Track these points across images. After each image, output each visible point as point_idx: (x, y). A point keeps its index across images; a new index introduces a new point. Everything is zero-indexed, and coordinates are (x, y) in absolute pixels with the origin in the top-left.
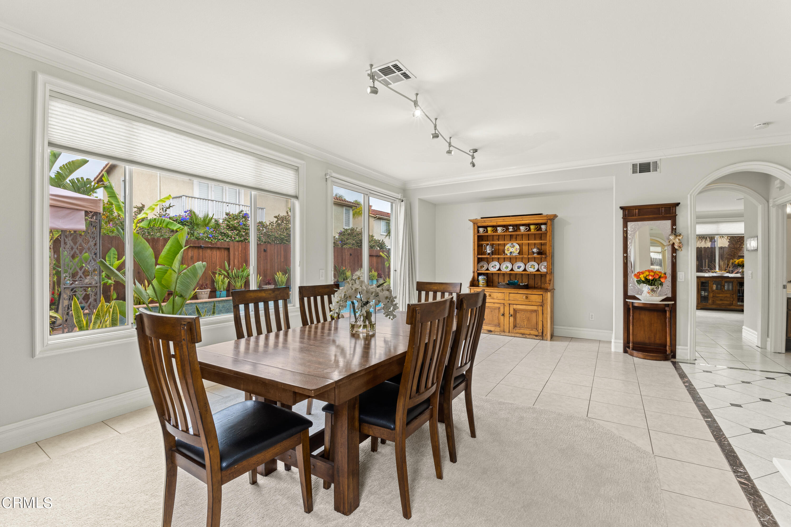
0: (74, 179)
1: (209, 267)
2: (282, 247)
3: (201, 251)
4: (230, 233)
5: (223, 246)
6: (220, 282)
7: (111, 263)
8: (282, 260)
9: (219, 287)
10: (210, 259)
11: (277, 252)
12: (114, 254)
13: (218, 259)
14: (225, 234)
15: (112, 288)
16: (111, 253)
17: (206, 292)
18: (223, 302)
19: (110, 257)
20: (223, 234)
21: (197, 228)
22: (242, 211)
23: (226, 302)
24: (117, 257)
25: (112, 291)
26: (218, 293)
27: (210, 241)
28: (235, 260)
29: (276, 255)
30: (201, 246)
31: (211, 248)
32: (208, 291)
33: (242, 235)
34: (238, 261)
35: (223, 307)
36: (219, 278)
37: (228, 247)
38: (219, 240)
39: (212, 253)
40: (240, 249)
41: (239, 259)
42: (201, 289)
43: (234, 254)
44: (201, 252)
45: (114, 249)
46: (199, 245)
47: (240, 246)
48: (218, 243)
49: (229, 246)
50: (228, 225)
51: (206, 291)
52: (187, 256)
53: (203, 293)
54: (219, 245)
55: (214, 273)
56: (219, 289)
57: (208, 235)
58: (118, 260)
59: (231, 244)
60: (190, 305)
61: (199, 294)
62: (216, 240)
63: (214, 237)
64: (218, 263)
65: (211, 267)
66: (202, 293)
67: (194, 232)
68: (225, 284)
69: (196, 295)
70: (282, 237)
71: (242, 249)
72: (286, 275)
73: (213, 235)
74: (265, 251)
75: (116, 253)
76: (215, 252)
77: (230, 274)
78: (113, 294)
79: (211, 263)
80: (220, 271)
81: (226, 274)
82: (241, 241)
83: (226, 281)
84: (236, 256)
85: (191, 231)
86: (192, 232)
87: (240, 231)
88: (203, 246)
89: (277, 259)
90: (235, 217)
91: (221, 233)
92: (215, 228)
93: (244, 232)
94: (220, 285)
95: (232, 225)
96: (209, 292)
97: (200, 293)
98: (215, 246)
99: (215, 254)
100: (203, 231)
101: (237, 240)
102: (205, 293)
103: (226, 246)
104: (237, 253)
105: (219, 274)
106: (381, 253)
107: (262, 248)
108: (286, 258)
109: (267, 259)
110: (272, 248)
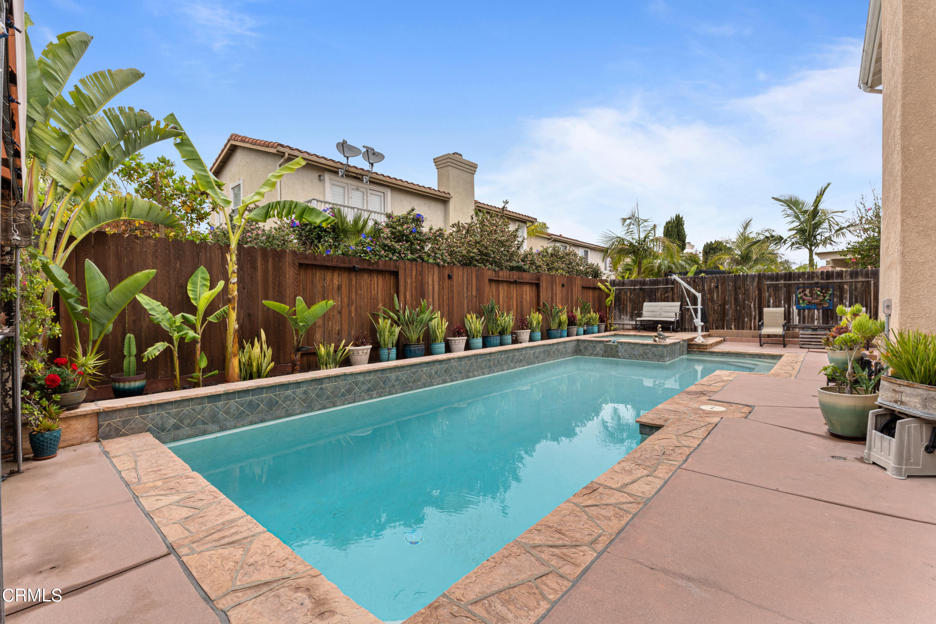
0: (113, 109)
1: (367, 305)
2: (474, 273)
3: (353, 276)
4: (397, 246)
5: (387, 268)
6: (387, 333)
7: (196, 296)
8: (474, 294)
9: (384, 340)
10: (367, 290)
11: (467, 280)
12: (204, 279)
13: (379, 291)
14: (389, 247)
15: (199, 346)
16: (197, 277)
17: (365, 351)
18: (397, 370)
19: (195, 284)
20: (387, 248)
21: (345, 237)
22: (413, 210)
23: (401, 370)
24: (209, 284)
25: (198, 352)
26: (384, 352)
27: (367, 258)
28: (407, 293)
29: (465, 285)
30: (354, 267)
31: (370, 272)
32: (368, 349)
33: (416, 249)
34: (412, 295)
35: (397, 379)
36: (384, 324)
37: (396, 270)
38: (382, 257)
39: (371, 281)
40: (414, 274)
41: (412, 291)
42: (357, 346)
43: (405, 282)
44: (354, 278)
45: (204, 269)
46: (351, 266)
47: (414, 269)
48: (380, 262)
49: (398, 268)
50: (392, 233)
51: (364, 349)
52: (331, 286)
53: (360, 352)
54: (381, 267)
55: (376, 317)
56: (385, 345)
57: (364, 247)
58: (211, 288)
59: (401, 265)
60: (343, 377)
61: (353, 353)
62: (377, 257)
63: (374, 252)
64: (380, 298)
65: (369, 304)
66: (358, 353)
67: (339, 244)
68: (394, 335)
69: (348, 356)
70: (472, 255)
71: (417, 272)
72: (481, 318)
73: (372, 248)
74: (450, 277)
75: (208, 276)
76: (376, 279)
77: (402, 317)
78: (201, 357)
79: (369, 297)
80: (384, 312)
81: (396, 318)
82: (414, 260)
83: (397, 330)
84: (409, 287)
85: (334, 242)
86: (337, 244)
87: (412, 244)
88: (357, 266)
89: (467, 293)
90: (403, 220)
91: (385, 245)
92: (373, 237)
93: (419, 245)
94: (386, 336)
95: (399, 231)
96: (369, 351)
97: (356, 352)
98: (375, 267)
99: (376, 282)
100: (354, 242)
101: (409, 257)
102: (363, 353)
103: (392, 268)
104: (409, 281)
105: (385, 318)
106: (599, 284)
107: (446, 272)
108: (478, 290)
109: (452, 291)
110: (460, 273)
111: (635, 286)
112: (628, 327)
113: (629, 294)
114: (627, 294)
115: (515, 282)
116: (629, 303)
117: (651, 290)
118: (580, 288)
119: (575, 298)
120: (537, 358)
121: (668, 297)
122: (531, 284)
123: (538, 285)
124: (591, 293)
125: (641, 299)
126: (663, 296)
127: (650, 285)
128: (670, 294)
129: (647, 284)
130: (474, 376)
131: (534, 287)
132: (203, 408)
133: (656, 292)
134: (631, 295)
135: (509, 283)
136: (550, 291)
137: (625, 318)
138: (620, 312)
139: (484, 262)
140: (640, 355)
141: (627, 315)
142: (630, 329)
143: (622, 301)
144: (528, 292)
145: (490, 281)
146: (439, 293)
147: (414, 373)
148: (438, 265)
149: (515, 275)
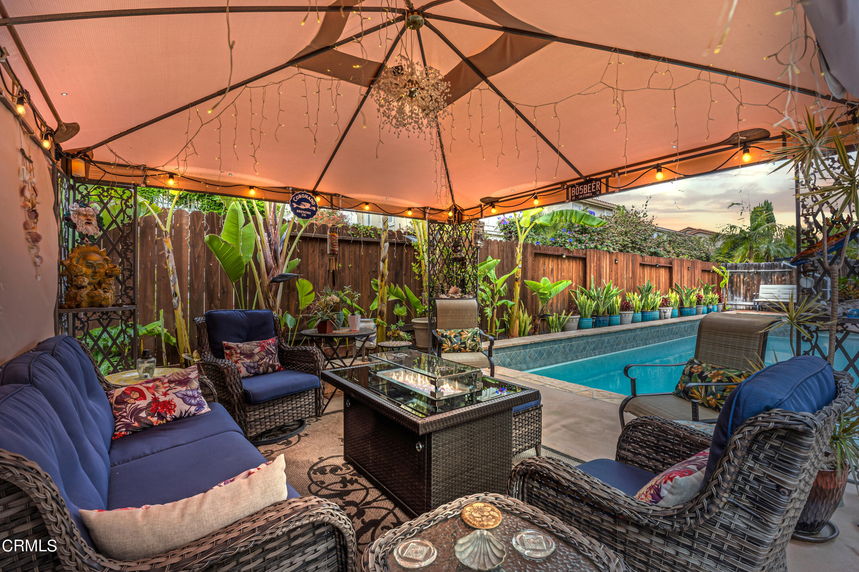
2: (630, 258)
5: (579, 255)
8: (631, 276)
9: (585, 312)
11: (626, 264)
17: (575, 320)
26: (586, 322)
27: (568, 247)
28: (591, 275)
29: (625, 269)
30: (562, 255)
32: (578, 318)
34: (594, 276)
36: (582, 300)
37: (584, 256)
40: (595, 260)
41: (594, 273)
43: (590, 267)
46: (560, 254)
47: (595, 256)
49: (586, 255)
53: (573, 321)
54: (575, 254)
55: (575, 294)
57: (565, 238)
59: (587, 252)
68: (591, 308)
71: (597, 258)
74: (616, 262)
80: (581, 290)
82: (594, 248)
84: (592, 270)
88: (565, 254)
96: (578, 320)
98: (572, 254)
101: (592, 246)
103: (581, 255)
104: (592, 265)
106: (714, 267)
107: (614, 258)
108: (633, 272)
109: (617, 273)
110: (622, 259)
111: (748, 269)
112: (742, 307)
113: (742, 277)
114: (740, 277)
115: (655, 266)
116: (742, 286)
117: (766, 274)
118: (700, 271)
119: (697, 279)
120: (686, 332)
121: (785, 280)
122: (665, 267)
123: (670, 269)
124: (706, 276)
125: (755, 282)
126: (780, 279)
127: (765, 269)
128: (787, 277)
129: (762, 268)
130: (650, 344)
131: (668, 270)
132: (520, 353)
133: (772, 275)
134: (744, 277)
135: (651, 266)
136: (679, 274)
137: (738, 299)
138: (732, 293)
139: (633, 248)
140: (780, 332)
141: (740, 296)
142: (743, 310)
143: (735, 284)
144: (663, 274)
145: (641, 265)
146: (610, 275)
147: (617, 338)
148: (609, 252)
149: (654, 260)
